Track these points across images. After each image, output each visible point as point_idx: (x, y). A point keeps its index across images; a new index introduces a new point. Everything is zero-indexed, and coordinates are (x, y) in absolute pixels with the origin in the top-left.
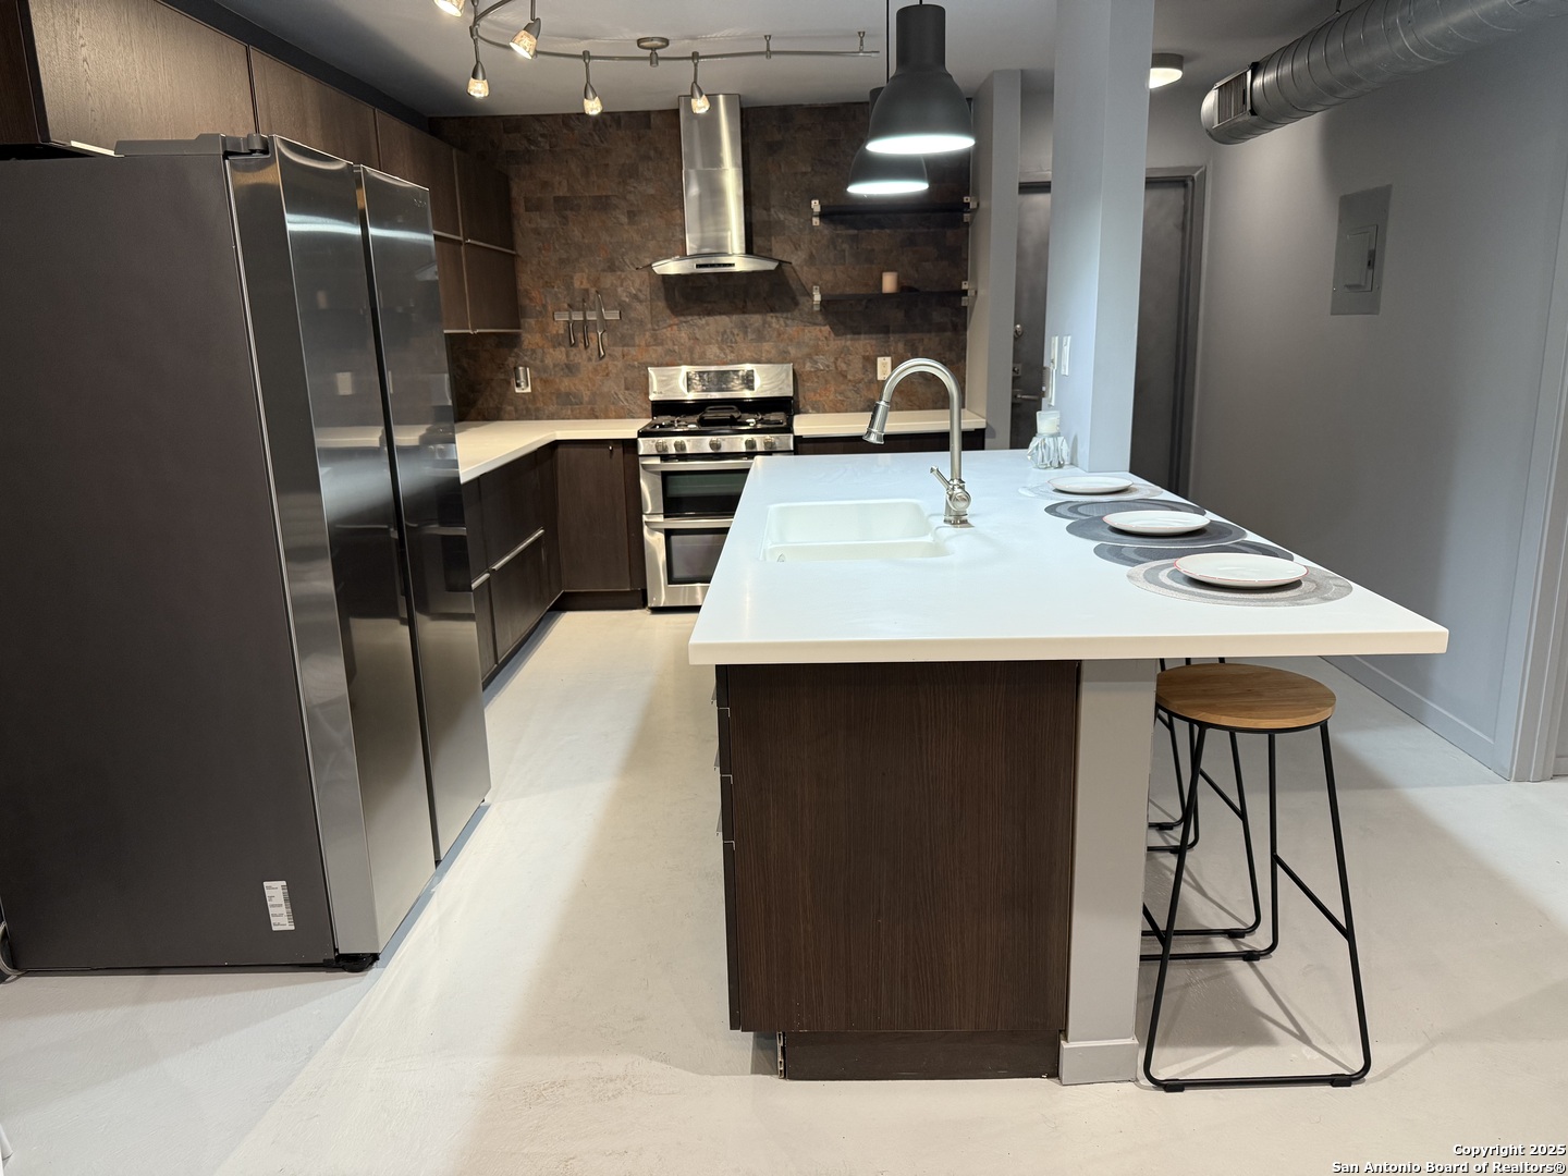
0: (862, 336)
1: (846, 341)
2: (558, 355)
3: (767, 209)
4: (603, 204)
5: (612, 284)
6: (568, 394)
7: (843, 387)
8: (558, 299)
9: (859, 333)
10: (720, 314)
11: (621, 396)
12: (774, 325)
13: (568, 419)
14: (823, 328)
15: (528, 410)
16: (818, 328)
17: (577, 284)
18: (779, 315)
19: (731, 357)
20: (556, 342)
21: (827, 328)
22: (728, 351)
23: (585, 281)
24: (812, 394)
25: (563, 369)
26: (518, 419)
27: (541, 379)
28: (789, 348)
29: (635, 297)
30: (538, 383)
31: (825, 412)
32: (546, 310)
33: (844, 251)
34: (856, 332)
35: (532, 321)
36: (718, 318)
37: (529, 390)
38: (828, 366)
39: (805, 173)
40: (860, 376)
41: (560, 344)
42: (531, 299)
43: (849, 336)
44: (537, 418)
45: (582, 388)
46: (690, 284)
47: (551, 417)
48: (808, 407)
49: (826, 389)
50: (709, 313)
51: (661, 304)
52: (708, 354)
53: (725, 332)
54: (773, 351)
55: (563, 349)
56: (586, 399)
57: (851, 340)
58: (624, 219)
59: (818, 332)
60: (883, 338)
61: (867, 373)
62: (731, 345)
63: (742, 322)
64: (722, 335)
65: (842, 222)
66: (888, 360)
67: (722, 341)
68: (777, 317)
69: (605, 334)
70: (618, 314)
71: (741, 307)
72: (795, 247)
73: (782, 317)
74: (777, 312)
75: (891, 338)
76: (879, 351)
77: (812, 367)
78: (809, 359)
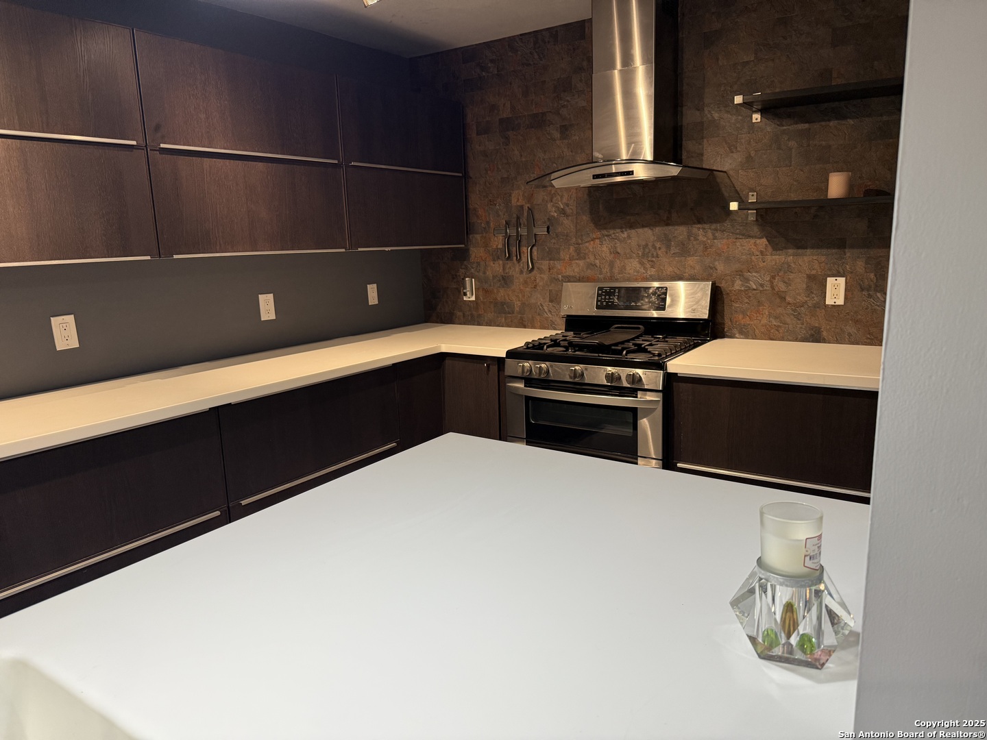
0: (809, 251)
1: (787, 257)
2: (496, 267)
3: (700, 109)
4: (539, 122)
5: (543, 200)
6: (503, 304)
7: (779, 310)
8: (499, 216)
9: (805, 248)
10: (643, 226)
11: (545, 308)
12: (701, 238)
13: (502, 326)
14: (758, 241)
15: (472, 315)
16: (752, 241)
17: (514, 201)
18: (706, 226)
19: (652, 272)
20: (496, 258)
21: (764, 240)
22: (648, 266)
23: (521, 198)
24: (741, 316)
25: (499, 281)
26: (465, 324)
27: (483, 289)
28: (717, 263)
29: (563, 212)
30: (481, 293)
31: (755, 337)
32: (489, 227)
33: (790, 149)
34: (800, 245)
35: (478, 237)
36: (640, 231)
37: (473, 298)
38: (762, 285)
39: (747, 63)
40: (802, 298)
41: (498, 258)
42: (477, 217)
43: (791, 251)
44: (479, 324)
45: (514, 298)
47: (489, 324)
48: (735, 331)
49: (758, 311)
50: (632, 226)
52: (628, 268)
53: (647, 245)
55: (501, 262)
56: (517, 309)
57: (794, 255)
58: (557, 135)
59: (753, 246)
60: (836, 253)
61: (813, 295)
62: (652, 261)
63: (665, 234)
64: (644, 249)
65: (789, 116)
66: (842, 281)
67: (643, 255)
68: (704, 229)
69: (535, 248)
70: (546, 229)
71: (665, 218)
72: (730, 149)
73: (710, 229)
74: (705, 223)
75: (848, 254)
76: (830, 270)
77: (742, 285)
78: (740, 275)
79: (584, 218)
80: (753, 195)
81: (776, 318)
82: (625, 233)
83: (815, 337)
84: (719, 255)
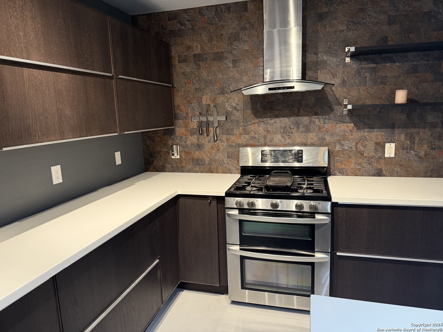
0: (376, 130)
1: (365, 133)
2: (193, 139)
3: (316, 54)
4: (219, 57)
5: (223, 101)
6: (198, 160)
7: (360, 161)
8: (194, 110)
9: (374, 128)
10: (283, 117)
11: (225, 162)
12: (317, 123)
13: (198, 173)
14: (349, 125)
15: (178, 167)
16: (346, 125)
17: (204, 102)
18: (320, 117)
19: (289, 141)
20: (192, 133)
21: (352, 124)
22: (287, 138)
23: (208, 100)
24: (340, 164)
25: (195, 147)
26: (173, 172)
27: (185, 152)
28: (326, 136)
29: (235, 108)
30: (183, 154)
31: (347, 175)
32: (188, 116)
33: (366, 77)
34: (371, 127)
35: (181, 122)
36: (282, 119)
37: (178, 157)
38: (351, 148)
39: (343, 31)
40: (372, 154)
41: (194, 134)
42: (180, 110)
43: (366, 130)
44: (182, 172)
45: (205, 157)
46: (266, 100)
47: (189, 171)
48: (336, 172)
49: (349, 161)
50: (277, 116)
51: (249, 112)
52: (275, 139)
53: (286, 127)
54: (315, 138)
55: (196, 136)
56: (207, 162)
57: (368, 132)
58: (231, 65)
59: (346, 128)
60: (390, 131)
61: (378, 152)
62: (289, 135)
63: (296, 121)
64: (284, 129)
65: (365, 60)
66: (393, 145)
67: (284, 132)
68: (318, 118)
69: (218, 128)
70: (225, 118)
71: (296, 112)
72: (333, 76)
73: (322, 118)
74: (319, 115)
75: (396, 132)
76: (387, 139)
77: (340, 148)
78: (339, 143)
79: (248, 112)
80: (346, 101)
81: (359, 164)
82: (273, 120)
83: (379, 173)
84: (327, 132)
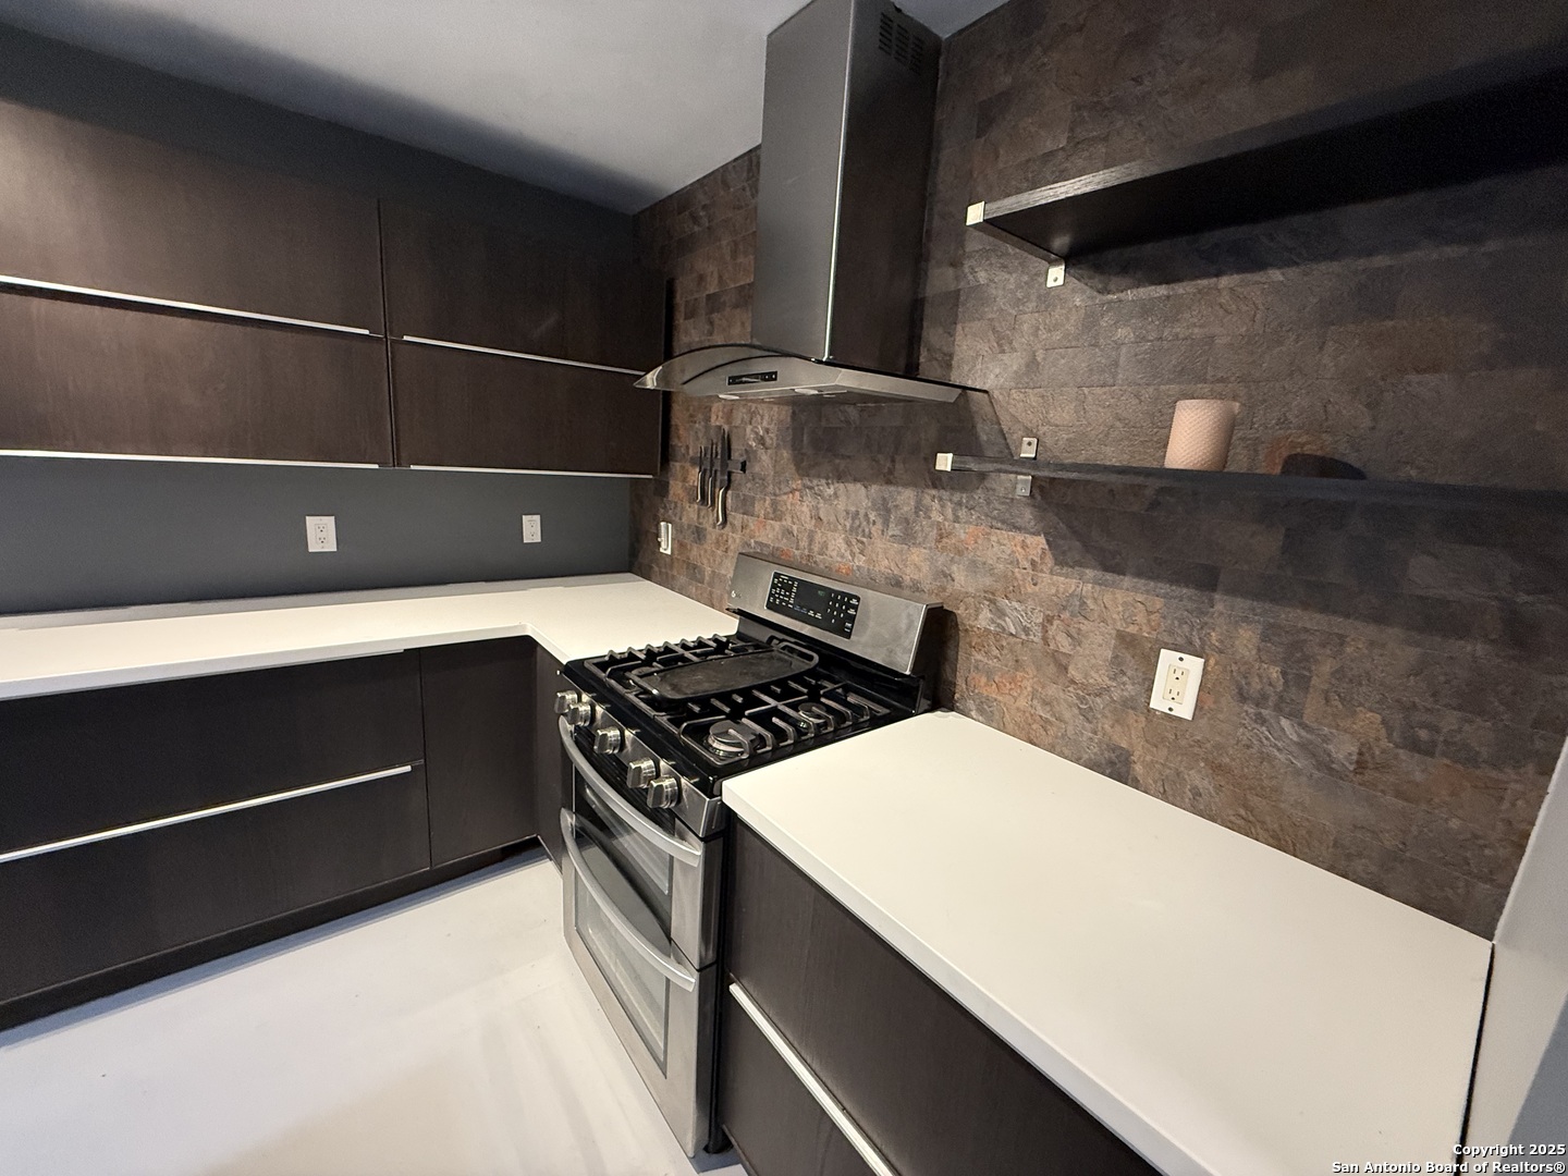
0: (1127, 581)
1: (1079, 584)
2: (692, 513)
3: (956, 264)
5: (743, 420)
6: (695, 567)
7: (1052, 691)
8: (699, 439)
9: (1119, 570)
10: (856, 480)
12: (936, 517)
14: (1030, 539)
15: (667, 575)
16: (1019, 537)
17: (714, 420)
18: (945, 494)
19: (859, 562)
20: (692, 497)
21: (1041, 540)
22: (856, 549)
24: (984, 680)
25: (694, 533)
27: (678, 541)
28: (954, 568)
30: (675, 545)
31: (1003, 728)
32: (687, 454)
33: (1117, 346)
34: (1111, 565)
35: (678, 464)
36: (851, 486)
37: (668, 551)
38: (1026, 630)
40: (1100, 678)
41: (694, 500)
43: (1090, 573)
44: (674, 588)
45: (705, 561)
46: (824, 423)
48: (971, 704)
49: (1013, 680)
50: (840, 477)
52: (831, 547)
53: (857, 513)
54: (925, 568)
55: (697, 506)
56: (707, 578)
57: (1096, 582)
59: (1019, 548)
60: (1190, 598)
61: (1125, 679)
62: (862, 543)
63: (884, 499)
64: (853, 520)
66: (1194, 665)
67: (851, 530)
68: (941, 499)
69: (730, 492)
70: (740, 466)
71: (886, 471)
72: (1000, 345)
73: (951, 500)
74: (943, 488)
75: (1219, 607)
76: (1171, 633)
77: (993, 621)
78: (990, 600)
79: (785, 454)
80: (1030, 444)
81: (1045, 703)
82: (832, 487)
83: (1117, 767)
84: (960, 553)
